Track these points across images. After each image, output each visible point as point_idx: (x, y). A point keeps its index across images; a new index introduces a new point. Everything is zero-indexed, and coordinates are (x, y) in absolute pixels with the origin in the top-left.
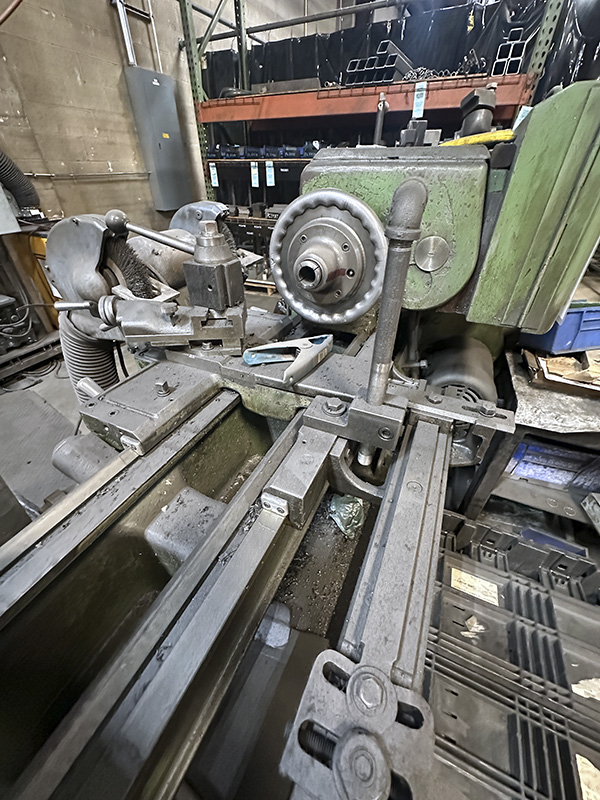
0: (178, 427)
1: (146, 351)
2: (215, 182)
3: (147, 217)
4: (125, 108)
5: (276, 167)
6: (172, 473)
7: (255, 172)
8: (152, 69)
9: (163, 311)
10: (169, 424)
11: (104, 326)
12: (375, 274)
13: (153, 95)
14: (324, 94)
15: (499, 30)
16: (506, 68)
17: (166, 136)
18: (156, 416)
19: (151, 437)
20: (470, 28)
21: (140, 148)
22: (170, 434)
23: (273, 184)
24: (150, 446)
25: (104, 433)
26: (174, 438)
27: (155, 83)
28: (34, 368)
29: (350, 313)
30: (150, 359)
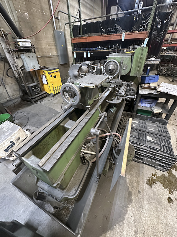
2: (75, 57)
3: (58, 66)
4: (54, 40)
5: (90, 53)
7: (85, 54)
8: (59, 30)
12: (118, 70)
13: (60, 36)
14: (102, 36)
15: (141, 20)
16: (142, 30)
17: (62, 46)
20: (134, 20)
21: (57, 49)
23: (89, 57)
27: (60, 34)
28: (40, 99)
29: (114, 75)
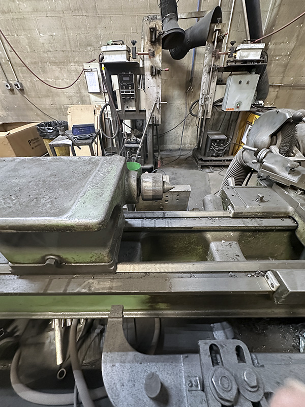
0: (254, 218)
1: (265, 179)
6: (236, 232)
9: (289, 165)
10: (251, 214)
11: (256, 161)
18: (248, 207)
19: (240, 213)
22: (247, 218)
24: (236, 216)
25: (224, 200)
26: (248, 220)
28: (213, 166)
30: (263, 184)
